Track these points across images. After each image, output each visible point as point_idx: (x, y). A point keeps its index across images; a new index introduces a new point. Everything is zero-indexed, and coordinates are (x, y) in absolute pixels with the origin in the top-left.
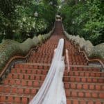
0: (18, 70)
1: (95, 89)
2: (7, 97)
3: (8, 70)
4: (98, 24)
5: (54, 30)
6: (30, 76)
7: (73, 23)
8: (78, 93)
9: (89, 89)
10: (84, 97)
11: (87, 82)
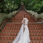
0: (8, 26)
1: (40, 32)
2: (4, 38)
3: (3, 26)
4: (39, 5)
5: (21, 9)
6: (13, 28)
7: (29, 5)
8: (34, 34)
9: (38, 32)
10: (36, 35)
11: (37, 29)
